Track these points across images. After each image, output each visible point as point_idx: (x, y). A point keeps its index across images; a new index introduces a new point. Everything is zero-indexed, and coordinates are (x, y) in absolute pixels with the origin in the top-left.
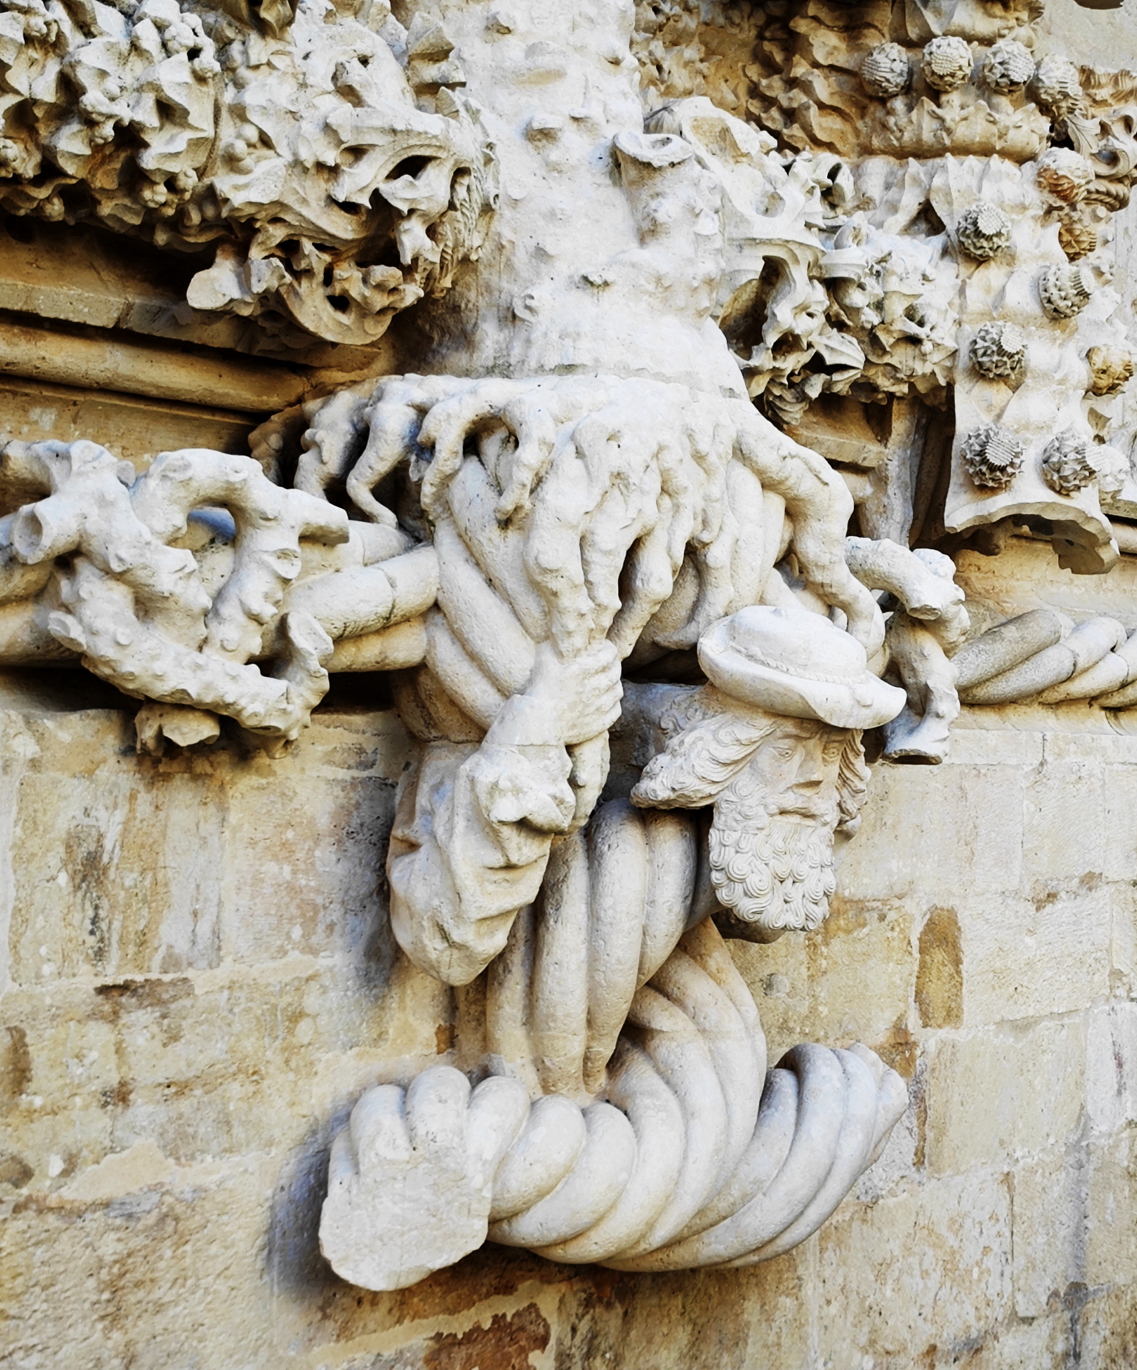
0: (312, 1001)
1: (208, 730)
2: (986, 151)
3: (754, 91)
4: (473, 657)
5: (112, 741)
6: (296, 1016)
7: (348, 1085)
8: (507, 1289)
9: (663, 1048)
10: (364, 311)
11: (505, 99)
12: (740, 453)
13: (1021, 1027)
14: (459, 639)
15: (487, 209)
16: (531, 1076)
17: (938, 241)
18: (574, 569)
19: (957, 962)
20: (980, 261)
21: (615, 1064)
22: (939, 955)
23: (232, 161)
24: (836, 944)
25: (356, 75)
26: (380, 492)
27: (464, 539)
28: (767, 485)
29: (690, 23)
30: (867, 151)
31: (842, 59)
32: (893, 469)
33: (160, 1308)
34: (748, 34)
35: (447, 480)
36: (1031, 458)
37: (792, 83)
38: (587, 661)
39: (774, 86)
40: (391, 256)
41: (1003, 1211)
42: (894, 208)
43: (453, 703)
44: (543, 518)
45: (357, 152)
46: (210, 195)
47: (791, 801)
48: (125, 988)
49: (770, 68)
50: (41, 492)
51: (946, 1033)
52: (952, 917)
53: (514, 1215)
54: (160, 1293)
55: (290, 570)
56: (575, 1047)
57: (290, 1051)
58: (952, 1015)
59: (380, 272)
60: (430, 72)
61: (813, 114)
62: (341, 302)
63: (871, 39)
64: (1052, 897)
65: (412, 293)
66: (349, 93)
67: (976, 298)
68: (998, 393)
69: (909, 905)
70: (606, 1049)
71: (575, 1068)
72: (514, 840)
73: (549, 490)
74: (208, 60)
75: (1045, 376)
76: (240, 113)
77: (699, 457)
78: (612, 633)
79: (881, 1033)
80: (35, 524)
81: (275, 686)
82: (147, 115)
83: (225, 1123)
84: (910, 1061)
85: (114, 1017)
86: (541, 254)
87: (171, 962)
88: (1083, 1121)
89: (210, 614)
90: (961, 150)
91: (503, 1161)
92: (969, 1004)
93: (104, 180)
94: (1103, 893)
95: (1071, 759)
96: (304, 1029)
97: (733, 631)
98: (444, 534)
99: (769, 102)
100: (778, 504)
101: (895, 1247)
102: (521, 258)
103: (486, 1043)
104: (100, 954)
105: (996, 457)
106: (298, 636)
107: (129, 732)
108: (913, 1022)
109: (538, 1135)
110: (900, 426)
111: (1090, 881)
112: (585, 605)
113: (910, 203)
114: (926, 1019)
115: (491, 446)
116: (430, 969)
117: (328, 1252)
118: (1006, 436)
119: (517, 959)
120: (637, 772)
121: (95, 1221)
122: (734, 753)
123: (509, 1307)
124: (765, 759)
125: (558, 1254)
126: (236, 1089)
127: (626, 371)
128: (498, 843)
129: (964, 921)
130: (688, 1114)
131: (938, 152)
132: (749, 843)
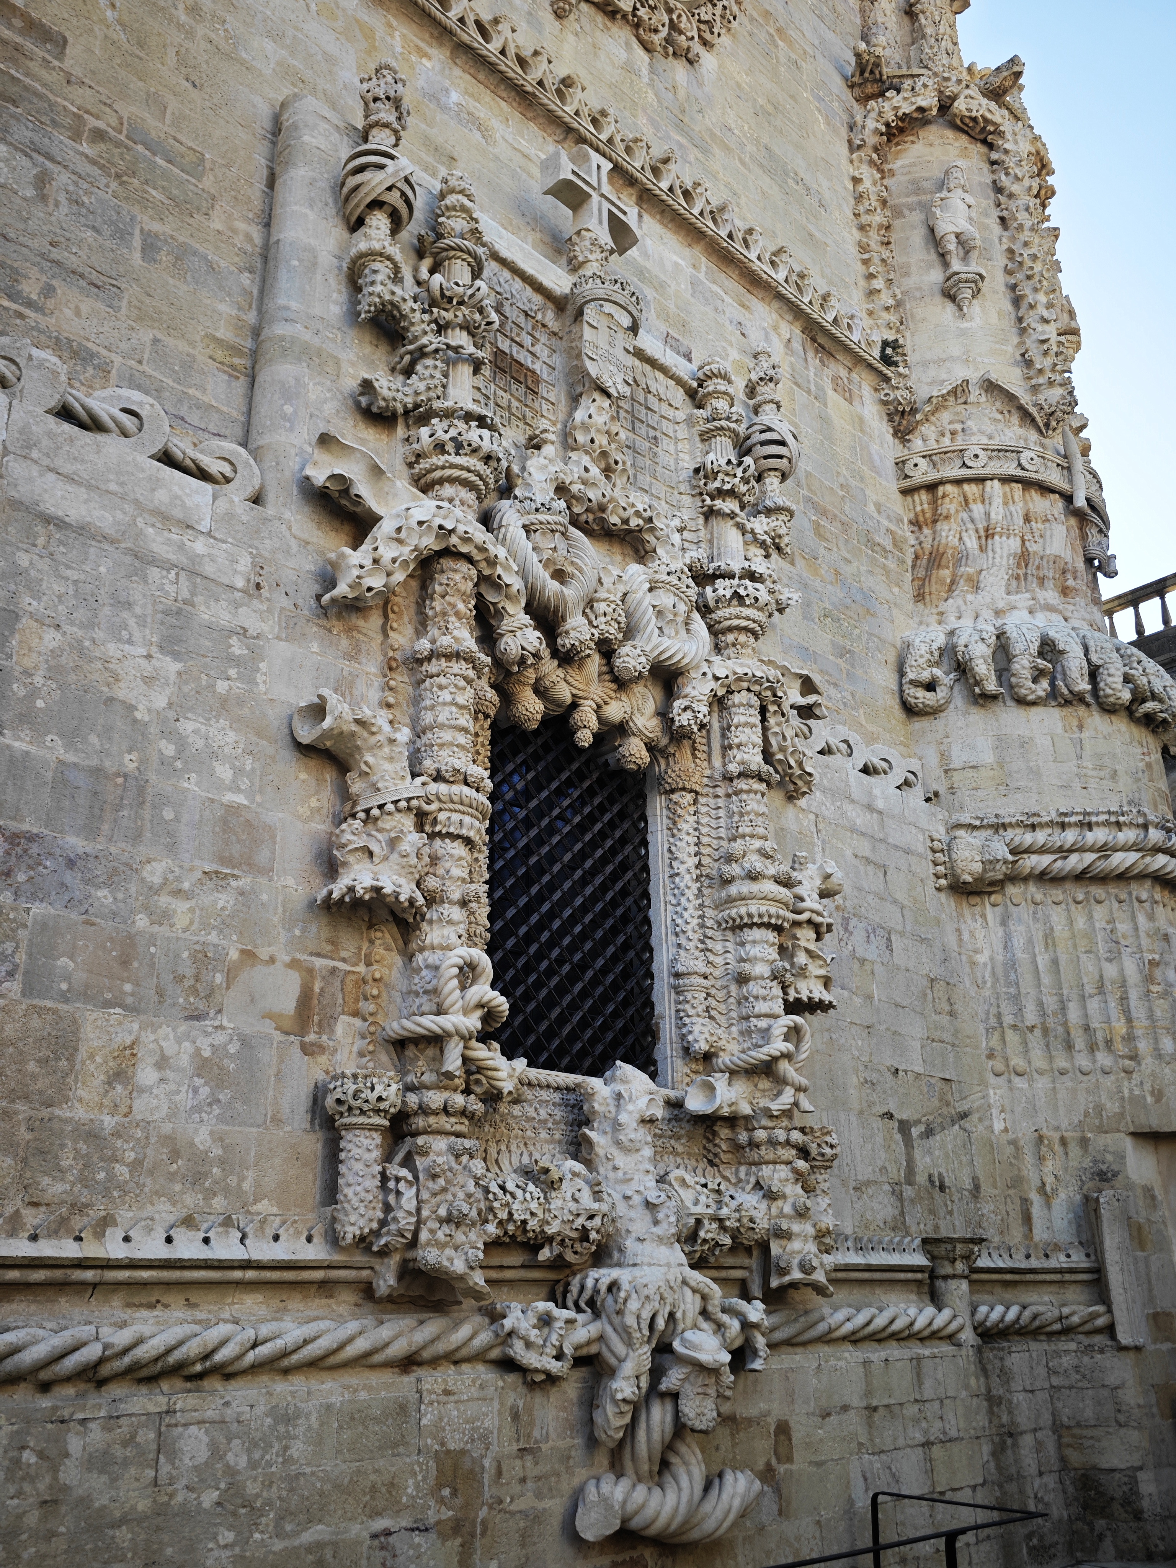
0: (573, 1453)
1: (543, 1377)
2: (775, 1163)
3: (705, 1148)
4: (611, 1351)
5: (521, 1380)
6: (569, 1457)
7: (584, 1478)
8: (634, 1548)
9: (674, 1468)
10: (581, 1254)
11: (618, 1188)
12: (685, 1282)
13: (819, 1464)
14: (608, 1346)
15: (613, 1221)
16: (634, 1477)
17: (761, 1193)
18: (635, 1326)
19: (790, 1440)
20: (775, 1199)
21: (660, 1473)
22: (782, 1437)
23: (548, 1223)
24: (741, 1434)
25: (577, 1195)
26: (587, 1304)
27: (608, 1316)
28: (694, 1291)
29: (683, 1132)
30: (740, 1164)
31: (730, 1136)
32: (754, 1267)
33: (535, 1544)
34: (701, 1131)
35: (603, 1300)
36: (795, 1262)
37: (715, 1145)
38: (640, 1351)
39: (710, 1146)
40: (588, 1240)
41: (818, 1535)
42: (748, 1182)
43: (607, 1364)
44: (627, 1312)
45: (578, 1215)
46: (543, 1231)
47: (700, 1390)
48: (525, 1449)
49: (709, 1141)
50: (504, 1317)
51: (787, 1466)
52: (786, 1423)
53: (630, 1519)
54: (535, 1539)
55: (562, 1332)
56: (646, 1467)
57: (568, 1468)
58: (790, 1460)
59: (585, 1244)
60: (597, 1189)
61: (722, 1155)
62: (576, 1253)
63: (738, 1130)
64: (829, 1415)
65: (594, 1248)
66: (576, 1201)
67: (774, 1211)
68: (784, 1242)
69: (769, 1419)
70: (656, 1468)
71: (647, 1474)
72: (622, 1404)
73: (628, 1305)
74: (542, 1200)
75: (798, 1235)
76: (549, 1211)
77: (671, 1288)
78: (649, 1341)
79: (760, 1465)
80: (503, 1326)
81: (560, 1364)
82: (528, 1217)
83: (551, 1489)
84: (774, 1476)
85: (522, 1458)
86: (628, 1231)
87: (536, 1442)
88: (851, 1502)
89: (543, 1346)
90: (767, 1163)
91: (624, 1503)
92: (796, 1456)
93: (518, 1233)
94: (852, 1413)
95: (833, 1362)
96: (571, 1462)
97: (682, 1340)
98: (604, 1316)
99: (709, 1151)
100: (698, 1296)
101: (773, 1545)
102: (623, 1232)
103: (622, 1466)
104: (518, 1440)
105: (783, 1264)
106: (566, 1351)
107: (525, 1378)
108: (774, 1461)
109: (635, 1495)
110: (755, 1253)
111: (845, 1408)
112: (638, 1335)
113: (753, 1180)
114: (779, 1461)
115: (614, 1290)
116: (604, 1444)
117: (578, 1529)
118: (785, 1257)
119: (628, 1440)
120: (659, 1382)
121: (518, 1516)
122: (681, 1377)
123: (635, 1554)
124: (692, 1378)
125: (643, 1533)
126: (553, 1479)
127: (650, 1265)
128: (618, 1406)
129: (792, 1424)
130: (680, 1489)
131: (761, 1164)
132: (690, 1403)
